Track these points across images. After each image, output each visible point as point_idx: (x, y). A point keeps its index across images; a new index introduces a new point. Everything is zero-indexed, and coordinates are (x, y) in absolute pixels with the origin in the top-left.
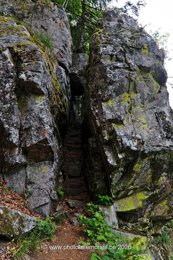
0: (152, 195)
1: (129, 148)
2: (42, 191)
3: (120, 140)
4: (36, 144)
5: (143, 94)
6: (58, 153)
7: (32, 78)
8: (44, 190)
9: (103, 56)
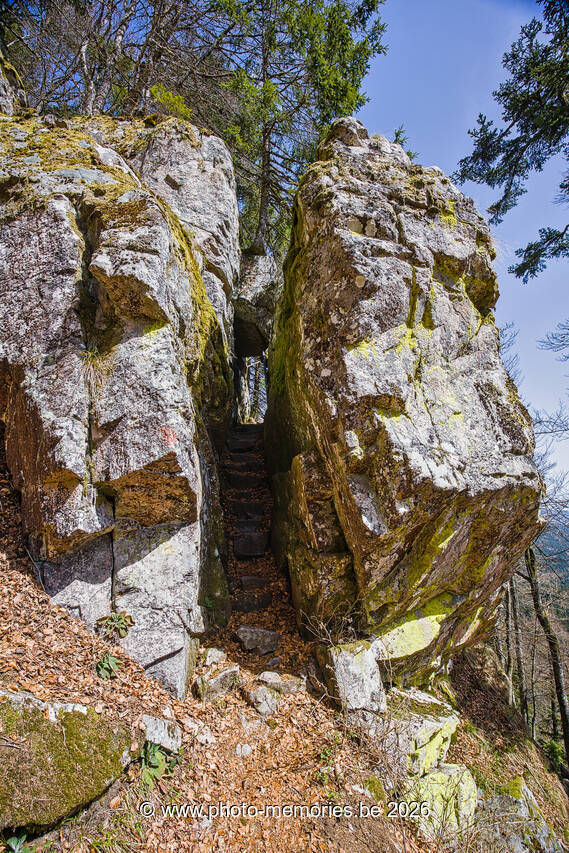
0: (464, 603)
1: (428, 483)
2: (161, 613)
3: (401, 458)
4: (140, 471)
5: (446, 330)
8: (168, 610)
9: (339, 220)
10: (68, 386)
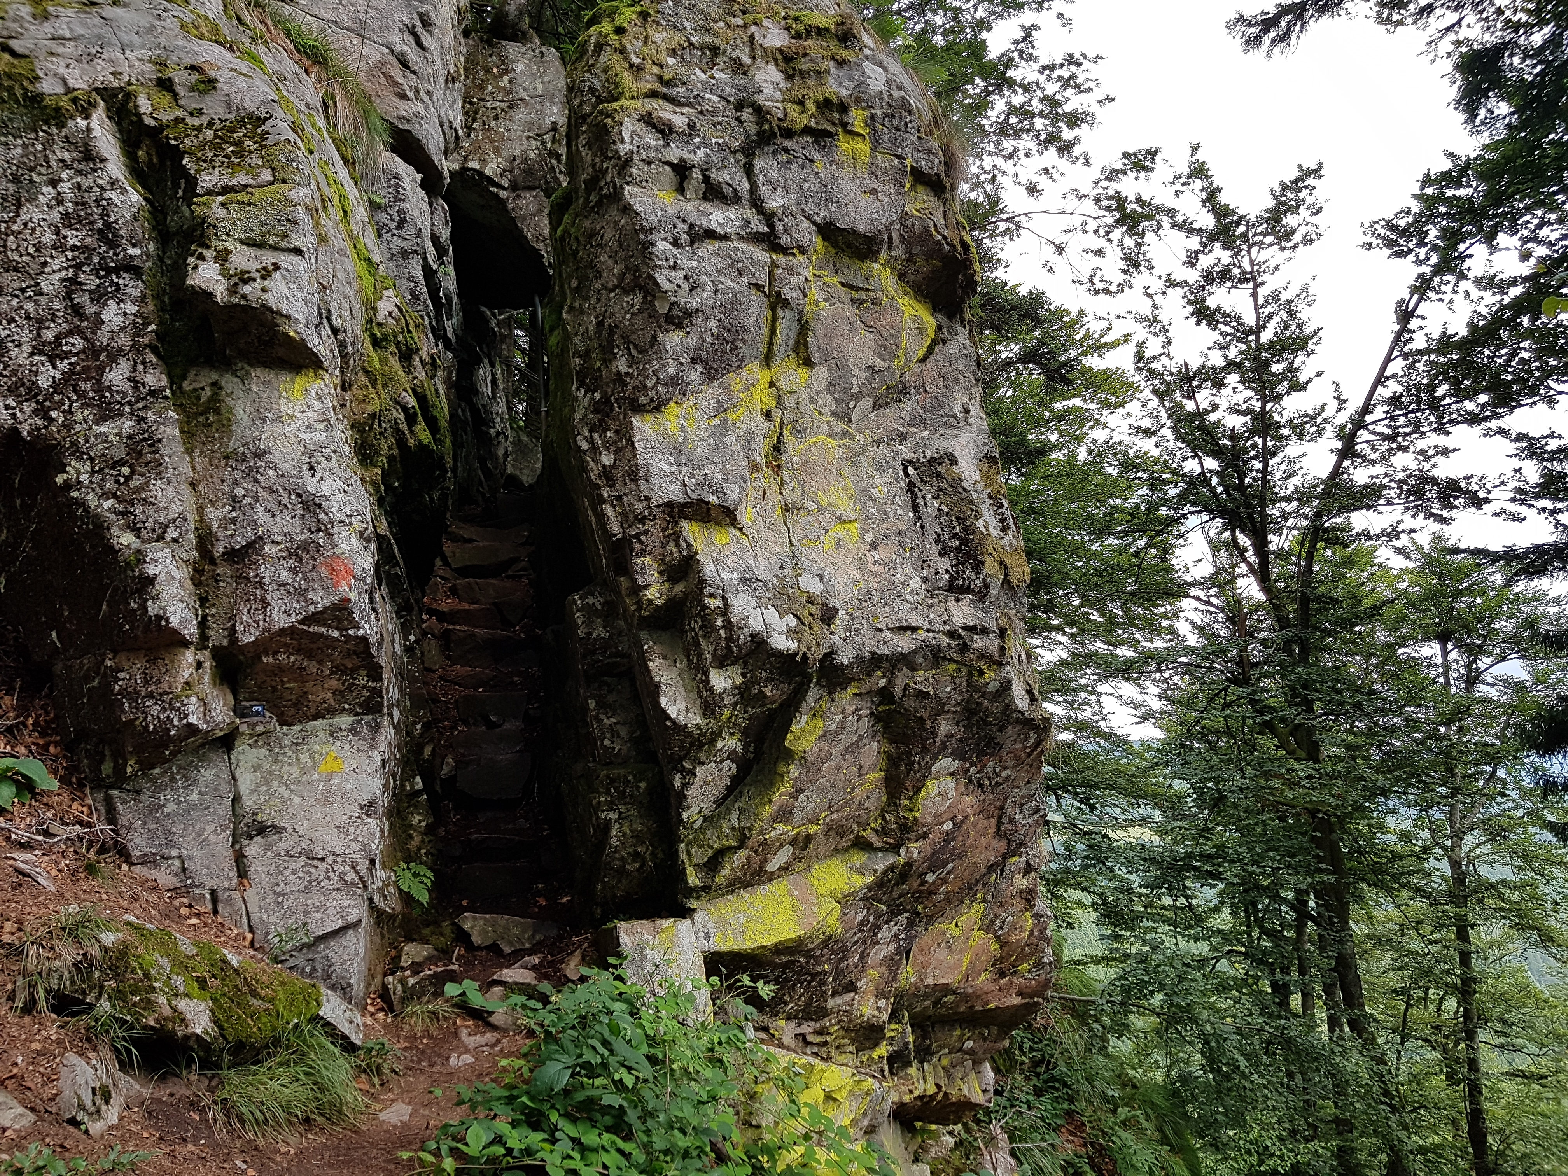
0: (891, 868)
1: (759, 642)
2: (323, 866)
3: (718, 603)
4: (292, 627)
5: (842, 367)
6: (400, 675)
7: (259, 284)
8: (335, 861)
9: (634, 170)
10: (157, 488)
